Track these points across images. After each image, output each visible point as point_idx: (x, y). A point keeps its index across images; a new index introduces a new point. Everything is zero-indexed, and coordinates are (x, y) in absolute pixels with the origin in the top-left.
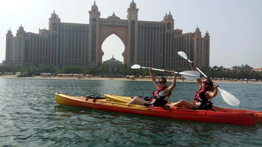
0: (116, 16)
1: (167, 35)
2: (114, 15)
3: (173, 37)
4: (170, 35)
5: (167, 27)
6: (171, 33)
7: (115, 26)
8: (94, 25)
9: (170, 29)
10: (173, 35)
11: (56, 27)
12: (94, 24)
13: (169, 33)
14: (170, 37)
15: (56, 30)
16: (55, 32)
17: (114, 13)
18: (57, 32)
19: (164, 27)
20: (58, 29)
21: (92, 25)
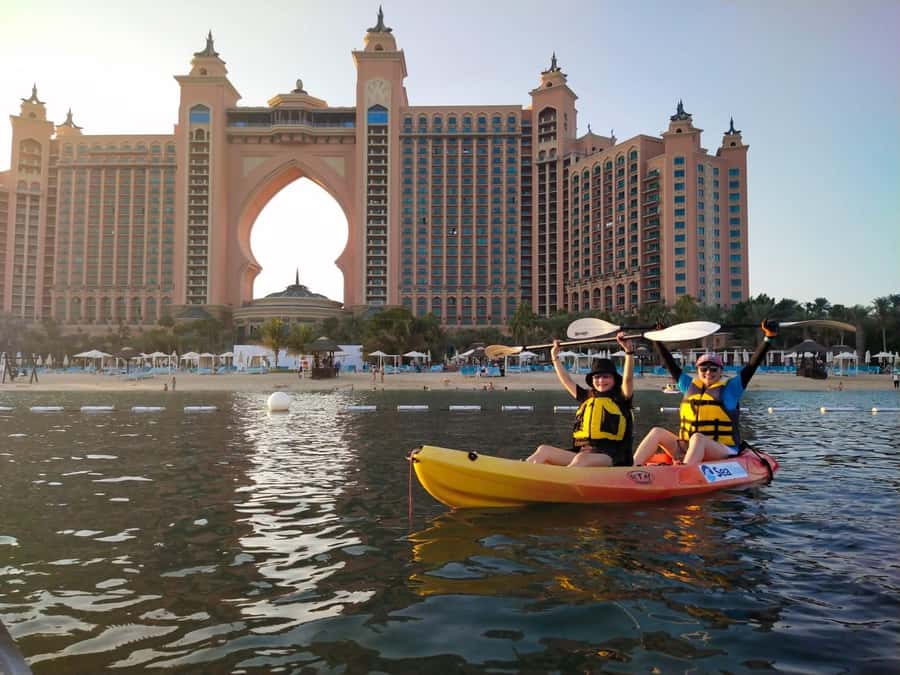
0: (310, 94)
1: (542, 167)
2: (299, 90)
3: (566, 173)
4: (553, 165)
5: (540, 127)
6: (559, 153)
7: (299, 139)
8: (203, 138)
9: (554, 134)
10: (567, 162)
11: (39, 158)
12: (200, 132)
13: (552, 156)
14: (553, 175)
15: (38, 169)
16: (30, 178)
17: (299, 83)
18: (42, 178)
19: (527, 130)
20: (44, 165)
21: (191, 138)
